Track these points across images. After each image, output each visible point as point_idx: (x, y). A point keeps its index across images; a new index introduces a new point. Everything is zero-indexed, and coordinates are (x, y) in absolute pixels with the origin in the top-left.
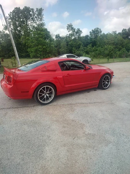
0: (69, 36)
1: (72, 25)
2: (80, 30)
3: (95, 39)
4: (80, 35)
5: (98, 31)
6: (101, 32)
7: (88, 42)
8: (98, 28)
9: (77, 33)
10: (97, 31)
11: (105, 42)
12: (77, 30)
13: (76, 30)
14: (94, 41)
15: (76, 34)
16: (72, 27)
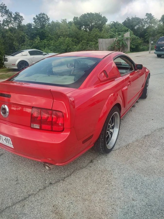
0: (3, 23)
1: (6, 7)
2: (19, 15)
3: (43, 30)
4: (20, 22)
5: (45, 18)
6: (48, 19)
7: (33, 34)
8: (44, 14)
9: (15, 18)
10: (43, 17)
11: (57, 34)
12: (15, 15)
13: (13, 15)
14: (42, 31)
15: (15, 20)
16: (5, 9)
